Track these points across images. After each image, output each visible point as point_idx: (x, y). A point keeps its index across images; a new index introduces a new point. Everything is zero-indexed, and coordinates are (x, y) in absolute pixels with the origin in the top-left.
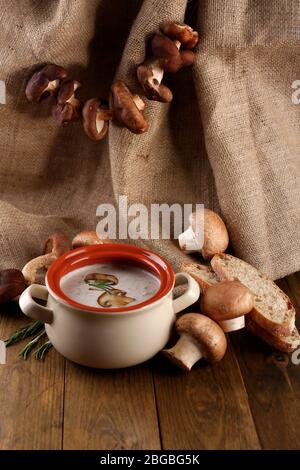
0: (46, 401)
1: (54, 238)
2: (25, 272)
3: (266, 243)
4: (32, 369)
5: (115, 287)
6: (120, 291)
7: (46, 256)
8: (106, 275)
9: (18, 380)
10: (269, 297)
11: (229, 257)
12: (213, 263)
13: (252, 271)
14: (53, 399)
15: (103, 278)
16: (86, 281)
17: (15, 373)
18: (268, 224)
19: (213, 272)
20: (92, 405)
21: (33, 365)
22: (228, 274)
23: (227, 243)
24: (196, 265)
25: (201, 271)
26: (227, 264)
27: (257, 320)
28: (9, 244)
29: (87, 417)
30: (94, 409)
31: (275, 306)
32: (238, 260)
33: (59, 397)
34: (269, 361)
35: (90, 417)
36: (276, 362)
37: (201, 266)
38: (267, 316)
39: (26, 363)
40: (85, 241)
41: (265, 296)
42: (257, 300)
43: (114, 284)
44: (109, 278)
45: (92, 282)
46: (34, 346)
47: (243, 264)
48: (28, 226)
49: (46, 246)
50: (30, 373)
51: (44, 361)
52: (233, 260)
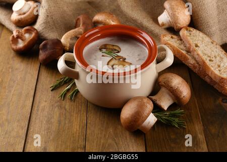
0: (75, 130)
1: (81, 18)
2: (63, 40)
3: (216, 20)
4: (67, 107)
5: (119, 54)
6: (122, 58)
7: (77, 29)
8: (113, 46)
9: (58, 115)
10: (218, 58)
11: (192, 29)
12: (181, 33)
13: (207, 39)
14: (80, 128)
15: (111, 47)
16: (100, 50)
17: (56, 109)
18: (218, 7)
19: (181, 40)
20: (104, 133)
21: (67, 104)
22: (191, 42)
23: (190, 19)
24: (170, 36)
25: (173, 40)
26: (190, 34)
27: (210, 74)
28: (53, 21)
29: (100, 142)
30: (105, 136)
31: (222, 65)
32: (198, 32)
33: (83, 127)
34: (218, 102)
35: (102, 141)
36: (222, 103)
37: (174, 36)
38: (217, 72)
39: (64, 102)
40: (100, 19)
41: (215, 57)
42: (210, 60)
43: (118, 52)
44: (115, 48)
45: (104, 50)
46: (68, 90)
47: (201, 34)
48: (65, 8)
49: (77, 22)
50: (66, 110)
51: (74, 101)
52: (194, 31)
